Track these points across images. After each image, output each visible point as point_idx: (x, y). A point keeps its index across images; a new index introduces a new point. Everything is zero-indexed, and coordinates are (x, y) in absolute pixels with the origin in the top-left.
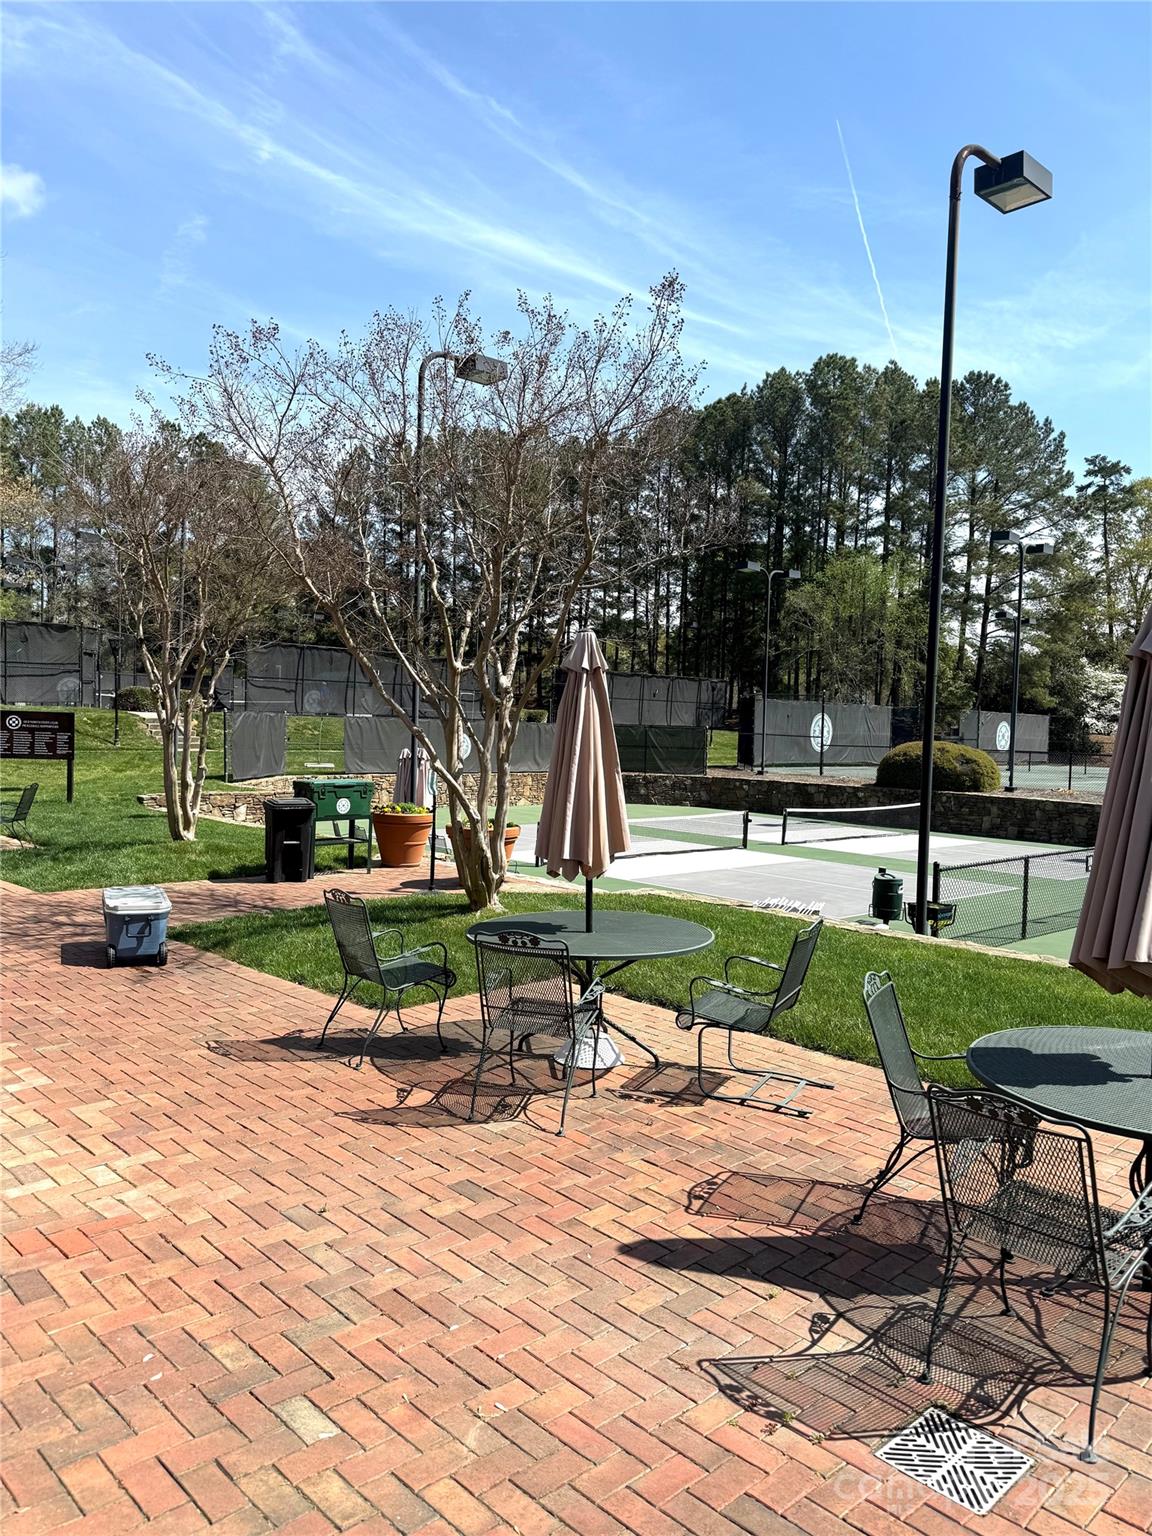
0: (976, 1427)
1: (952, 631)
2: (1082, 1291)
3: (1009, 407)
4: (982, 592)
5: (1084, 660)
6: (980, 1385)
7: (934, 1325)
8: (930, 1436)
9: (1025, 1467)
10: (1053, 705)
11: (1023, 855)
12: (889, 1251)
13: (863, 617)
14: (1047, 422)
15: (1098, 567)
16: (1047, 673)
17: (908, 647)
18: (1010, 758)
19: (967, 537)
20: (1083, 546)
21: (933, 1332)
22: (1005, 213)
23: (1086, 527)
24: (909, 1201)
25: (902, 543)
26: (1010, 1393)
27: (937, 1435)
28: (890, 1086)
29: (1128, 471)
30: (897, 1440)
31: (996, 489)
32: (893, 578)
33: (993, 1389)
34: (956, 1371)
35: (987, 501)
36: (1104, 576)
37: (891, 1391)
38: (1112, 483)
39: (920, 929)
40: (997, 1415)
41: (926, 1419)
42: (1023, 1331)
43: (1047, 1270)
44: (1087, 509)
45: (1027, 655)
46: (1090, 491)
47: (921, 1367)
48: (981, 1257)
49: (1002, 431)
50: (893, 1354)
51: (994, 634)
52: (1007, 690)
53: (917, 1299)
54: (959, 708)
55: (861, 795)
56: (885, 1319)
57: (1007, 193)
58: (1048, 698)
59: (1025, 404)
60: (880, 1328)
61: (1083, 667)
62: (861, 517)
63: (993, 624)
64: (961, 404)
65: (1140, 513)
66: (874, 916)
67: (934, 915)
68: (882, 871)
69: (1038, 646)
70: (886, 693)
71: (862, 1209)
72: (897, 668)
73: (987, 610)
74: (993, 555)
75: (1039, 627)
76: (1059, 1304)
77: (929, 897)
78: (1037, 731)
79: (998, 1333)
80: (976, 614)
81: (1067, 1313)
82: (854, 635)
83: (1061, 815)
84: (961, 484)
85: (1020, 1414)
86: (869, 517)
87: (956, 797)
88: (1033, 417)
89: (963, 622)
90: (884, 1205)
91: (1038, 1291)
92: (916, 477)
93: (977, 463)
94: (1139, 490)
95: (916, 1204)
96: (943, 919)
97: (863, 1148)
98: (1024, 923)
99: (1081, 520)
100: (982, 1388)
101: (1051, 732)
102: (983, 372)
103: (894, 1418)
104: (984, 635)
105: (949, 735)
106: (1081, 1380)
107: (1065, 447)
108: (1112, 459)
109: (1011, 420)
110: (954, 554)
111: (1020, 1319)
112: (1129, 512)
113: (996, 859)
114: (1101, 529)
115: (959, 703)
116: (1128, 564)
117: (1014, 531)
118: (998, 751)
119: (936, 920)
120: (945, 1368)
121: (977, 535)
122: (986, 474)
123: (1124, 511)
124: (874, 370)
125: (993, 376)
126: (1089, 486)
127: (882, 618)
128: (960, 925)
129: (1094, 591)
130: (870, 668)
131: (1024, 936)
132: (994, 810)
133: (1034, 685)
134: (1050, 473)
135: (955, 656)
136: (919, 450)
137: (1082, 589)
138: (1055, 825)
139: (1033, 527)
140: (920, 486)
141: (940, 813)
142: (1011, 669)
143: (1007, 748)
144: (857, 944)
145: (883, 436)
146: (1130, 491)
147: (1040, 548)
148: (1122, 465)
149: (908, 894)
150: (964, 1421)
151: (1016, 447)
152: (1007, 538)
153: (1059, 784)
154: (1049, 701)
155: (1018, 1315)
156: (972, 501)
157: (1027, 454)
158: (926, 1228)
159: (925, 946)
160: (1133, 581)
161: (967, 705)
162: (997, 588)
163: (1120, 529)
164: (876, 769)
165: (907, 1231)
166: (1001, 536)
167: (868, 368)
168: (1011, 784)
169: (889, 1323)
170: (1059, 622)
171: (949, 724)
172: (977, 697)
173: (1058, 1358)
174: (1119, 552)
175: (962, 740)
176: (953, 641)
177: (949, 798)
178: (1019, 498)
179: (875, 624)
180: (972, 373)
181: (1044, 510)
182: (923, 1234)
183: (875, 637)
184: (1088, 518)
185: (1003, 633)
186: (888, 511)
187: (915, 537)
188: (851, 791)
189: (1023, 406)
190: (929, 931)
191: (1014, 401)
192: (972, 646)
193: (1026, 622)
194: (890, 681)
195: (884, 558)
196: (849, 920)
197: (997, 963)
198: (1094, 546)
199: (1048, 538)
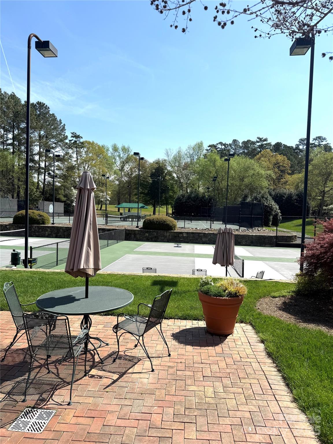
0: (39, 408)
1: (35, 177)
2: (69, 360)
3: (50, 114)
4: (44, 167)
5: (72, 188)
6: (41, 396)
7: (27, 383)
8: (26, 417)
9: (53, 414)
10: (65, 200)
11: (57, 242)
12: (13, 366)
13: (7, 171)
14: (60, 120)
15: (75, 163)
16: (63, 191)
17: (22, 181)
18: (53, 215)
19: (39, 150)
20: (71, 156)
21: (26, 386)
22: (45, 57)
23: (72, 152)
24: (20, 349)
25: (19, 149)
26: (49, 395)
27: (28, 416)
28: (13, 316)
29: (82, 138)
30: (16, 422)
31: (47, 137)
32: (16, 160)
33: (44, 396)
34: (34, 395)
35: (44, 140)
36: (77, 166)
37: (14, 409)
38: (78, 140)
39: (26, 267)
40: (46, 402)
41: (25, 413)
42: (53, 376)
43: (60, 357)
44: (72, 147)
45: (57, 185)
46: (72, 142)
47: (23, 397)
48: (42, 359)
49: (48, 121)
50: (14, 397)
51: (47, 179)
52: (52, 195)
53: (23, 378)
54: (38, 200)
55: (8, 227)
56: (12, 387)
57: (45, 52)
58: (63, 198)
59: (54, 114)
60: (10, 390)
61: (72, 190)
62: (5, 139)
63: (47, 176)
64: (35, 110)
65: (85, 150)
66: (12, 264)
67: (30, 262)
68: (14, 250)
69: (60, 183)
70: (15, 195)
71: (5, 356)
72: (19, 187)
73: (45, 172)
74: (46, 156)
75: (60, 178)
76: (64, 365)
77: (29, 256)
78: (60, 207)
79: (47, 379)
80: (42, 173)
81: (65, 367)
82: (4, 176)
83: (67, 230)
84: (36, 134)
85: (52, 400)
86: (8, 140)
87: (38, 227)
88: (56, 118)
89: (38, 175)
90: (12, 353)
91: (58, 363)
92: (22, 129)
93: (41, 129)
94: (85, 143)
95: (22, 350)
96: (33, 263)
97: (5, 337)
98: (57, 261)
99: (70, 149)
100: (42, 397)
101: (64, 208)
102: (42, 102)
103: (14, 416)
104: (45, 179)
105: (35, 208)
106: (68, 384)
107: (65, 128)
108: (78, 134)
109: (50, 118)
110: (35, 154)
111: (53, 373)
112: (82, 149)
113: (48, 244)
114: (76, 153)
115: (38, 199)
116: (83, 163)
117: (52, 150)
118: (50, 213)
119: (31, 263)
120: (30, 395)
121: (41, 150)
122: (43, 132)
123: (81, 148)
124: (8, 94)
125: (44, 104)
126: (72, 140)
127: (13, 172)
128: (39, 264)
129: (74, 169)
130: (10, 187)
131: (57, 265)
132: (49, 230)
133: (59, 194)
134: (61, 135)
135: (36, 185)
136: (23, 122)
137: (71, 168)
138: (66, 233)
139: (57, 149)
140: (24, 133)
141: (33, 231)
142: (53, 189)
143: (52, 212)
144: (5, 274)
145: (11, 115)
146: (82, 143)
147: (59, 156)
148: (80, 136)
149: (22, 257)
150: (36, 408)
151: (52, 126)
152: (50, 152)
153: (66, 222)
154: (64, 199)
155: (52, 372)
156: (40, 140)
157: (55, 128)
158: (25, 356)
159: (27, 272)
160: (84, 168)
161: (40, 199)
162: (48, 166)
163: (81, 153)
164: (13, 218)
165: (19, 359)
166: (48, 151)
167: (5, 93)
168: (53, 222)
169: (13, 388)
170: (66, 177)
171: (35, 205)
172: (43, 197)
173: (63, 380)
174: (80, 160)
175: (39, 210)
176: (36, 180)
177: (35, 227)
178: (53, 141)
179: (11, 173)
180: (38, 102)
181: (60, 145)
182: (25, 358)
183: (11, 177)
184: (72, 149)
185: (50, 179)
186: (14, 139)
187: (23, 148)
188: (5, 226)
189: (53, 114)
190: (29, 267)
191: (51, 113)
192: (41, 182)
193: (56, 176)
194: (17, 191)
195: (13, 153)
196: (3, 267)
197: (48, 274)
198: (74, 157)
199: (61, 153)
